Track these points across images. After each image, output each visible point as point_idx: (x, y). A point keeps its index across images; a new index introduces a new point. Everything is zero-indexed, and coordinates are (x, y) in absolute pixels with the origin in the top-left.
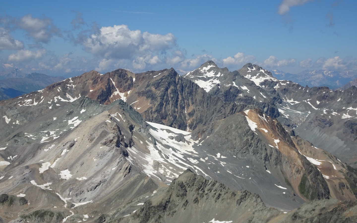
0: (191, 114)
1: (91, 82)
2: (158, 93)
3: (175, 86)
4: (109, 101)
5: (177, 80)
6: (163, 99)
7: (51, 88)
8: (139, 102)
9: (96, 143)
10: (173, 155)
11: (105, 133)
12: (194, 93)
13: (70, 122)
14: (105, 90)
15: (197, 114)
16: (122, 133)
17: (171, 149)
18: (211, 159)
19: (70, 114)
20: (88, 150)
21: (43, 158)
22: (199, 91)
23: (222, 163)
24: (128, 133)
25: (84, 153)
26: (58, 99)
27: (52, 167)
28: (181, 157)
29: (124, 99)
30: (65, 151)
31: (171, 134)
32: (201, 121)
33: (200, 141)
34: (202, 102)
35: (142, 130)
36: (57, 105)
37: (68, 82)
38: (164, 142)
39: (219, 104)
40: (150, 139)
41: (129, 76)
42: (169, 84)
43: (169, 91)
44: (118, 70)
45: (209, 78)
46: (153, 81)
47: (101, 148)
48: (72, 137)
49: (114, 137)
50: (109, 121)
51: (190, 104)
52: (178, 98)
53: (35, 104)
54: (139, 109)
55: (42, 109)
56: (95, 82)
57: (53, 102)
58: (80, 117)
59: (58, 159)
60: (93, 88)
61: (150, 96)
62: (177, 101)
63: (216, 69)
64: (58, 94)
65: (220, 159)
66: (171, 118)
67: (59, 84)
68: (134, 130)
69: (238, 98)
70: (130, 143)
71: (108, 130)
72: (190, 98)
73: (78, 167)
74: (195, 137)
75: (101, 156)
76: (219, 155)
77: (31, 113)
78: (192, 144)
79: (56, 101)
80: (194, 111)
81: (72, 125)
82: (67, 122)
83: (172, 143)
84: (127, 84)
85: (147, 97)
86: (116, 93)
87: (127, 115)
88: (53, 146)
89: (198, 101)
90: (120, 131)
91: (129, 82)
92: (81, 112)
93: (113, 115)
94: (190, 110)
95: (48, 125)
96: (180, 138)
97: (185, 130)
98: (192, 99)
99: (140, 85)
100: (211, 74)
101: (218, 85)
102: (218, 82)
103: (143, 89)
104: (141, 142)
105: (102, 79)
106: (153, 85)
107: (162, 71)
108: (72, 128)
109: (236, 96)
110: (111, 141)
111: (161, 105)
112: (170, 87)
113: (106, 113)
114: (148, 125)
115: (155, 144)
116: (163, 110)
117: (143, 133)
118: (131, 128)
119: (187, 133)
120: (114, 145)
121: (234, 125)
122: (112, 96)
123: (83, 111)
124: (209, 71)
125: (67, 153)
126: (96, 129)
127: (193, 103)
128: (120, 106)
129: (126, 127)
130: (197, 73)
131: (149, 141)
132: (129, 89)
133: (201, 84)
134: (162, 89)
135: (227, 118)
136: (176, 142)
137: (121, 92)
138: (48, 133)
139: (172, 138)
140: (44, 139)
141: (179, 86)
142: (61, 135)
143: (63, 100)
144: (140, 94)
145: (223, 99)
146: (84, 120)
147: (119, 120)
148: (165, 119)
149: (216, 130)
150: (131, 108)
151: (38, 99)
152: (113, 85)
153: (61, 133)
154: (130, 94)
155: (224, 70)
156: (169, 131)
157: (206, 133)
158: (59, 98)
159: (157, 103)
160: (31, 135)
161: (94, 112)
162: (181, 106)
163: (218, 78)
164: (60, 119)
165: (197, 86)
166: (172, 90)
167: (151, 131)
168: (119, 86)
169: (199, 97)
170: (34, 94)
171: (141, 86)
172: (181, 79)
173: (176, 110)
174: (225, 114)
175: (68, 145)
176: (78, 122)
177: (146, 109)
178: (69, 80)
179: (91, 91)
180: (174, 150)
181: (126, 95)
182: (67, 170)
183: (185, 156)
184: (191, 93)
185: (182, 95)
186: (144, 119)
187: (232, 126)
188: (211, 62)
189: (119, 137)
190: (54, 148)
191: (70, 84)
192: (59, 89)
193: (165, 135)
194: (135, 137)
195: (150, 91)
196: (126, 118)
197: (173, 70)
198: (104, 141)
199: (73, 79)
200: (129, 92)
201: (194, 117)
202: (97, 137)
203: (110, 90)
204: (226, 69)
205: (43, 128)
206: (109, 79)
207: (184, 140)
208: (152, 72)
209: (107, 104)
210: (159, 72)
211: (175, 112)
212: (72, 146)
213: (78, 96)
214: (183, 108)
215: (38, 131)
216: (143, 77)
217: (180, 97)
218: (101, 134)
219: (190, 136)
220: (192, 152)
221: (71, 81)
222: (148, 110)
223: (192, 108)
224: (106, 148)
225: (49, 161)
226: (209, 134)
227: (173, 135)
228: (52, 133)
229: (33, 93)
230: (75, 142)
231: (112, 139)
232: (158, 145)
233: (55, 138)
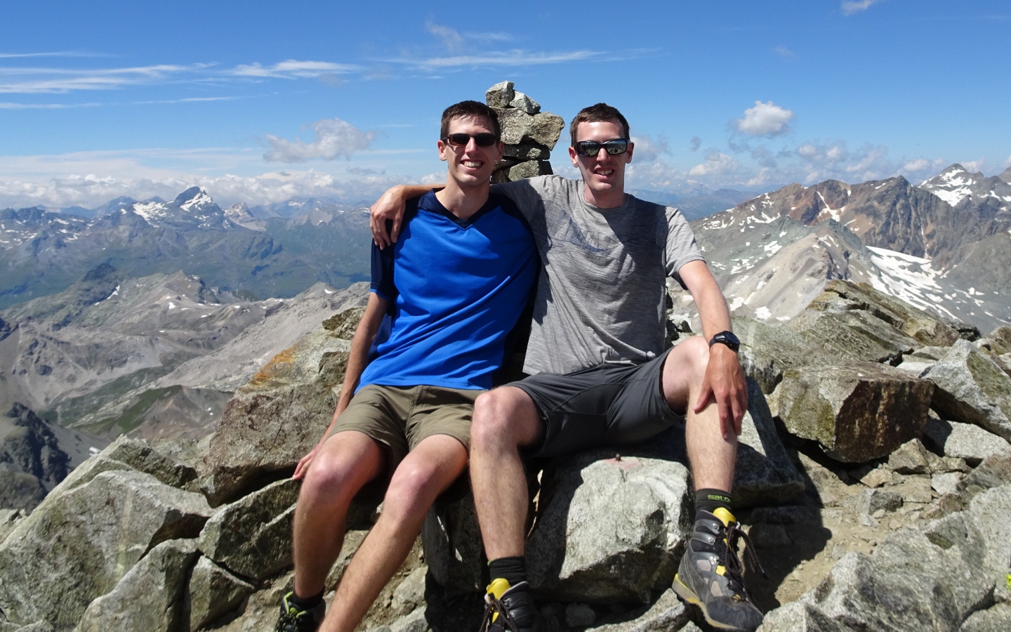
0: (930, 236)
1: (793, 197)
2: (883, 209)
3: (907, 199)
4: (817, 221)
5: (908, 191)
6: (890, 217)
7: (743, 206)
8: (857, 221)
9: (801, 274)
10: (906, 290)
11: (811, 262)
12: (933, 208)
13: (767, 248)
14: (811, 207)
15: (939, 236)
16: (835, 261)
17: (902, 282)
18: (960, 296)
19: (767, 238)
20: (791, 283)
21: (734, 292)
22: (941, 205)
23: (977, 302)
24: (842, 261)
25: (786, 287)
26: (751, 220)
27: (747, 302)
28: (918, 293)
29: (836, 218)
30: (761, 284)
31: (901, 263)
32: (944, 245)
33: (944, 272)
34: (945, 220)
35: (862, 258)
36: (751, 227)
37: (763, 198)
38: (892, 273)
39: (971, 221)
40: (873, 269)
41: (843, 189)
42: (898, 197)
43: (898, 206)
44: (827, 182)
45: (954, 188)
46: (875, 193)
47: (807, 280)
48: (770, 266)
49: (824, 267)
50: (816, 246)
51: (929, 222)
52: (910, 215)
53: (724, 226)
54: (856, 230)
55: (731, 232)
56: (798, 197)
57: (746, 223)
58: (779, 241)
59: (753, 294)
60: (795, 204)
61: (873, 213)
62: (909, 219)
63: (966, 175)
64: (751, 214)
65: (975, 296)
66: (902, 242)
67: (752, 202)
68: (851, 257)
69: (999, 213)
70: (846, 274)
71: (816, 258)
72: (928, 215)
73: (778, 304)
74: (936, 266)
75: (808, 290)
76: (972, 291)
77: (720, 237)
78: (933, 276)
79: (749, 222)
80: (934, 232)
81: (770, 252)
82: (763, 248)
83: (905, 274)
84: (840, 198)
85: (868, 215)
86: (825, 211)
87: (841, 238)
88: (746, 277)
89: (939, 218)
90: (831, 259)
91: (843, 196)
92: (781, 235)
93: (821, 239)
94: (929, 230)
95: (740, 252)
96: (915, 268)
97: (922, 256)
98: (931, 216)
99: (858, 199)
100: (959, 181)
101: (969, 196)
102: (968, 192)
103: (862, 205)
104: (861, 273)
105: (807, 192)
106: (876, 198)
107: (887, 181)
108: (769, 255)
109: (997, 211)
110: (820, 272)
111: (887, 224)
112: (898, 200)
113: (813, 235)
114: (869, 251)
115: (880, 275)
116: (891, 232)
117: (862, 260)
118: (847, 255)
119: (925, 262)
120: (824, 276)
121: (994, 250)
122: (820, 214)
123: (783, 234)
124: (955, 177)
125: (764, 286)
126: (800, 256)
127: (932, 221)
128: (831, 227)
129: (840, 253)
130: (937, 181)
131: (871, 271)
132: (843, 205)
133: (943, 195)
134: (888, 203)
135: (984, 240)
136: (910, 273)
137: (832, 209)
138: (740, 262)
139: (904, 268)
140: (735, 270)
141: (911, 199)
142: (755, 264)
143: (757, 221)
144: (857, 211)
145: (976, 215)
146: (784, 245)
147: (829, 245)
148: (894, 242)
149: (968, 256)
150: (846, 229)
151: (727, 221)
152: (821, 201)
153: (756, 261)
154: (845, 211)
155: (976, 176)
156: (898, 259)
157: (953, 261)
158: (753, 218)
159: (881, 223)
160: (720, 265)
161: (797, 235)
162: (915, 225)
163: (969, 187)
164: (754, 245)
165: (937, 198)
166: (902, 204)
167: (874, 258)
168: (830, 201)
169: (940, 213)
170: (722, 215)
171: (860, 201)
172: (915, 189)
173: (909, 231)
174: (980, 235)
175: (765, 276)
176: (778, 248)
177: (867, 231)
178: (765, 196)
179: (793, 208)
180: (906, 283)
181: (839, 213)
182: (765, 308)
183: (923, 291)
184: (929, 208)
185: (916, 210)
186: (864, 242)
187: (990, 252)
188: (957, 166)
189: (830, 267)
190: (747, 280)
191: (766, 200)
192: (753, 208)
193: (894, 264)
194: (851, 267)
195: (872, 206)
196: (838, 242)
197: (902, 177)
198: (810, 271)
199: (769, 195)
200: (843, 209)
201: (935, 240)
202: (801, 267)
203: (817, 207)
204: (980, 174)
205: (734, 255)
206: (816, 194)
207: (921, 271)
208: (874, 182)
209: (814, 225)
210: (883, 182)
211: (907, 233)
212: (769, 277)
213: (776, 215)
214: (919, 228)
215: (727, 260)
216: (862, 190)
217: (914, 214)
218: (806, 263)
219: (930, 265)
220: (932, 287)
221: (767, 197)
222: (869, 232)
223: (931, 227)
224: (814, 280)
225: (742, 296)
226: (957, 262)
227: (906, 264)
228: (745, 261)
229: (720, 213)
230: (773, 272)
231: (821, 268)
232: (884, 277)
233: (748, 268)
